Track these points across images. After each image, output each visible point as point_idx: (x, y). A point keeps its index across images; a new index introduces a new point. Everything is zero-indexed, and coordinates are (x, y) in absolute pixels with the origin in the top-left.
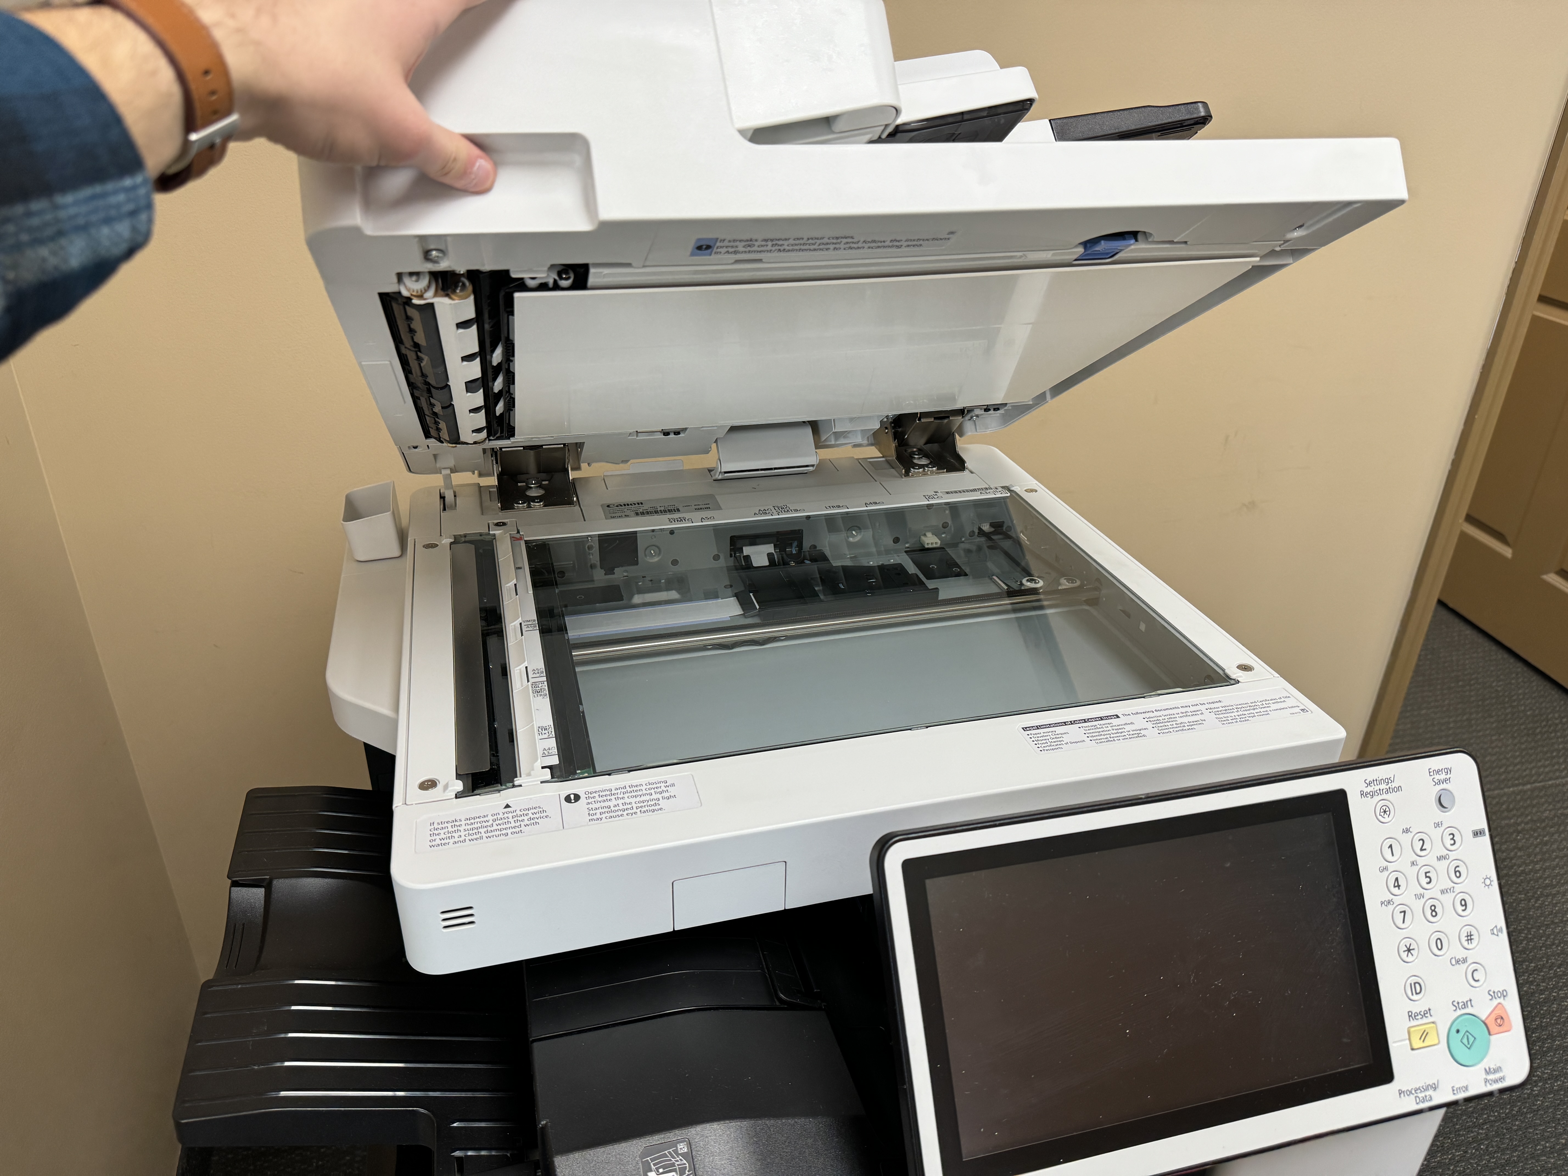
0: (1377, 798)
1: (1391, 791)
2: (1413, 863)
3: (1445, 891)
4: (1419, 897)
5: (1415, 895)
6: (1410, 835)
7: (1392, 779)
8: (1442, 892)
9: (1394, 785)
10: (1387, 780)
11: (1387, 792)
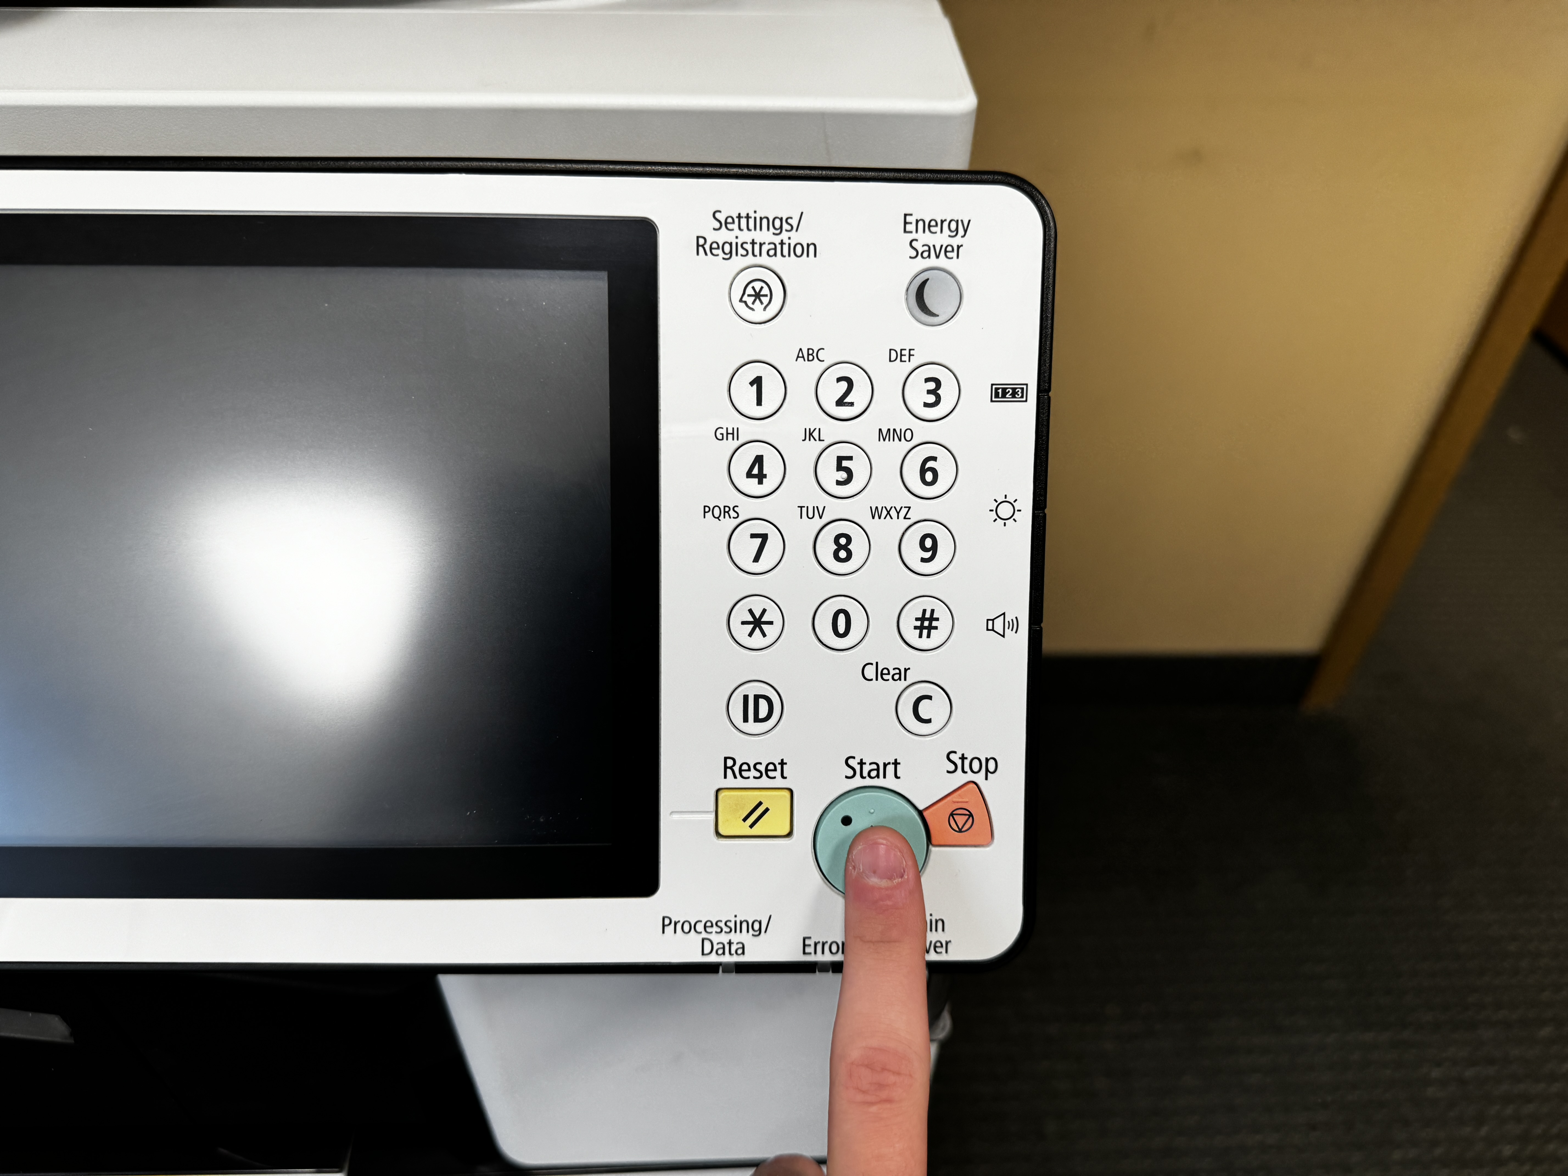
0: (738, 262)
1: (786, 252)
2: (809, 434)
3: (885, 512)
4: (811, 515)
5: (801, 507)
6: (816, 367)
7: (794, 222)
8: (875, 513)
9: (795, 237)
10: (777, 223)
11: (772, 252)
